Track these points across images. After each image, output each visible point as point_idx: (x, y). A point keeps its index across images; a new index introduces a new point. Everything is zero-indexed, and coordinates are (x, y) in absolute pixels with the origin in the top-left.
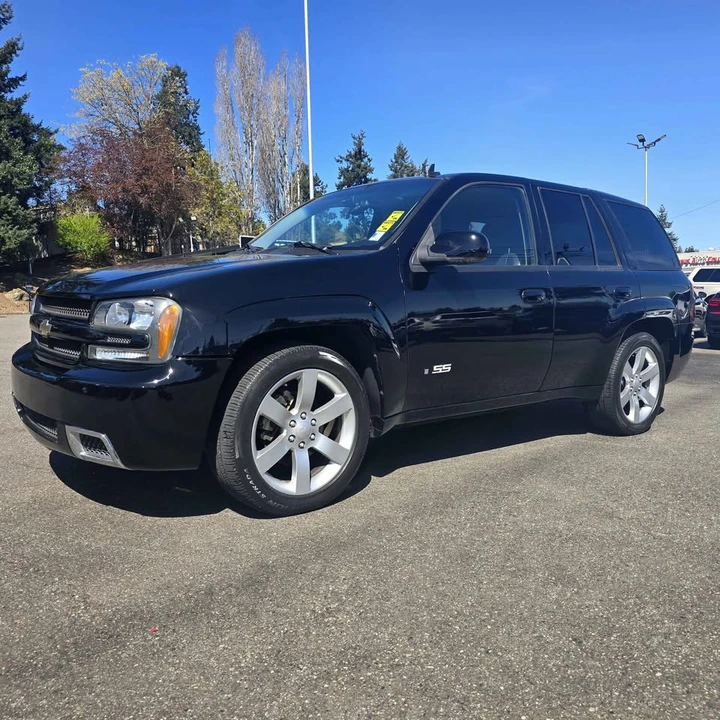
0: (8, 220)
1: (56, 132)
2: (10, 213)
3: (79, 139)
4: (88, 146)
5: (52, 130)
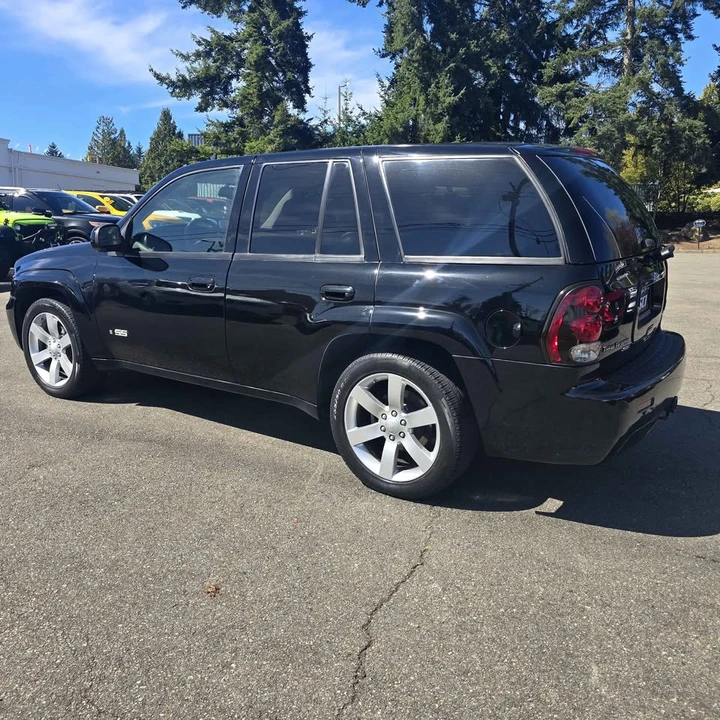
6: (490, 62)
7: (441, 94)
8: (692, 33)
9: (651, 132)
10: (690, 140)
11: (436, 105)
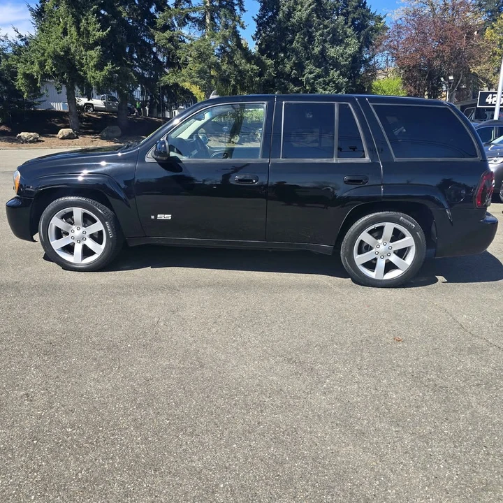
0: (332, 87)
1: (385, 16)
2: (334, 82)
3: (396, 22)
4: (403, 25)
5: (382, 16)
6: (121, 9)
7: (91, 29)
8: (244, 7)
9: (229, 71)
10: (251, 77)
11: (88, 37)
